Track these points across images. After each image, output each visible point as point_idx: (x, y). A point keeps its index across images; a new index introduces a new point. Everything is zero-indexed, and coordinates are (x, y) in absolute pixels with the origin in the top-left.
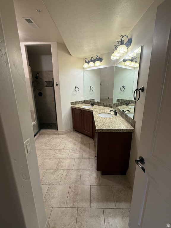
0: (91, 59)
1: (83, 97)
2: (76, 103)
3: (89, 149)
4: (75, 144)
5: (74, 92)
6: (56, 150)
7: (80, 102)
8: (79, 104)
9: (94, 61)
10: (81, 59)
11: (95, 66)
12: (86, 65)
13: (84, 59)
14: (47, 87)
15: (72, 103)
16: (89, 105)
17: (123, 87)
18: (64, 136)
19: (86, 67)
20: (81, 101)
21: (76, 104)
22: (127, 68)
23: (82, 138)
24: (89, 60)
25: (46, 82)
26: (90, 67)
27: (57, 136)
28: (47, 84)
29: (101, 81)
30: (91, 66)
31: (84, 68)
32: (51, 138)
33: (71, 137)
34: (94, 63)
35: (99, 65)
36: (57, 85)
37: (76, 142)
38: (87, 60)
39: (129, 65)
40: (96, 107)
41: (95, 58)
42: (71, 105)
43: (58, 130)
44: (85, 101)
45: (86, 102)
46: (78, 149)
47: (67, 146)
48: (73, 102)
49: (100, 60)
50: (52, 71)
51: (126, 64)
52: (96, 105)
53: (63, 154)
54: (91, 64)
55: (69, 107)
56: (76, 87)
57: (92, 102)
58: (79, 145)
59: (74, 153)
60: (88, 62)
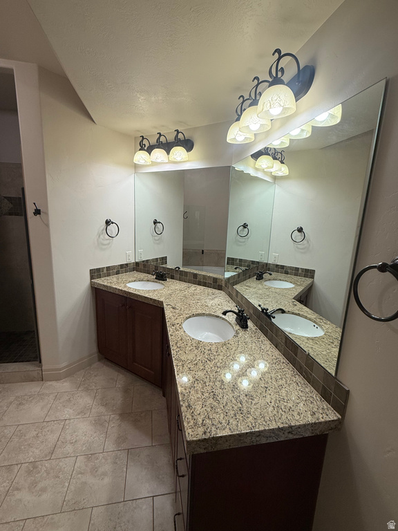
0: (159, 138)
1: (131, 252)
2: (110, 271)
3: (147, 443)
4: (99, 423)
5: (102, 237)
6: (16, 468)
7: (124, 268)
8: (118, 273)
9: (167, 147)
10: (125, 136)
11: (170, 162)
12: (141, 157)
13: (135, 138)
14: (10, 214)
15: (95, 273)
16: (150, 276)
17: (245, 226)
18: (64, 386)
19: (142, 162)
20: (127, 264)
21: (109, 275)
22: (260, 175)
23: (126, 391)
24: (153, 141)
25: (9, 199)
26: (154, 164)
27: (34, 388)
28: (11, 206)
29: (185, 206)
30: (159, 161)
31: (136, 167)
32: (12, 398)
33: (87, 389)
34: (168, 153)
35: (181, 159)
36: (37, 212)
37: (102, 409)
38: (145, 142)
39: (268, 167)
40: (173, 287)
41: (171, 138)
42: (92, 278)
43: (40, 362)
44: (137, 264)
45: (141, 267)
46: (110, 446)
47: (68, 437)
48: (98, 270)
49: (188, 145)
50: (19, 166)
51: (260, 164)
52: (172, 278)
53: (44, 490)
54: (159, 154)
55: (83, 284)
56: (108, 223)
57: (160, 270)
58: (114, 426)
59: (94, 471)
60: (150, 150)
